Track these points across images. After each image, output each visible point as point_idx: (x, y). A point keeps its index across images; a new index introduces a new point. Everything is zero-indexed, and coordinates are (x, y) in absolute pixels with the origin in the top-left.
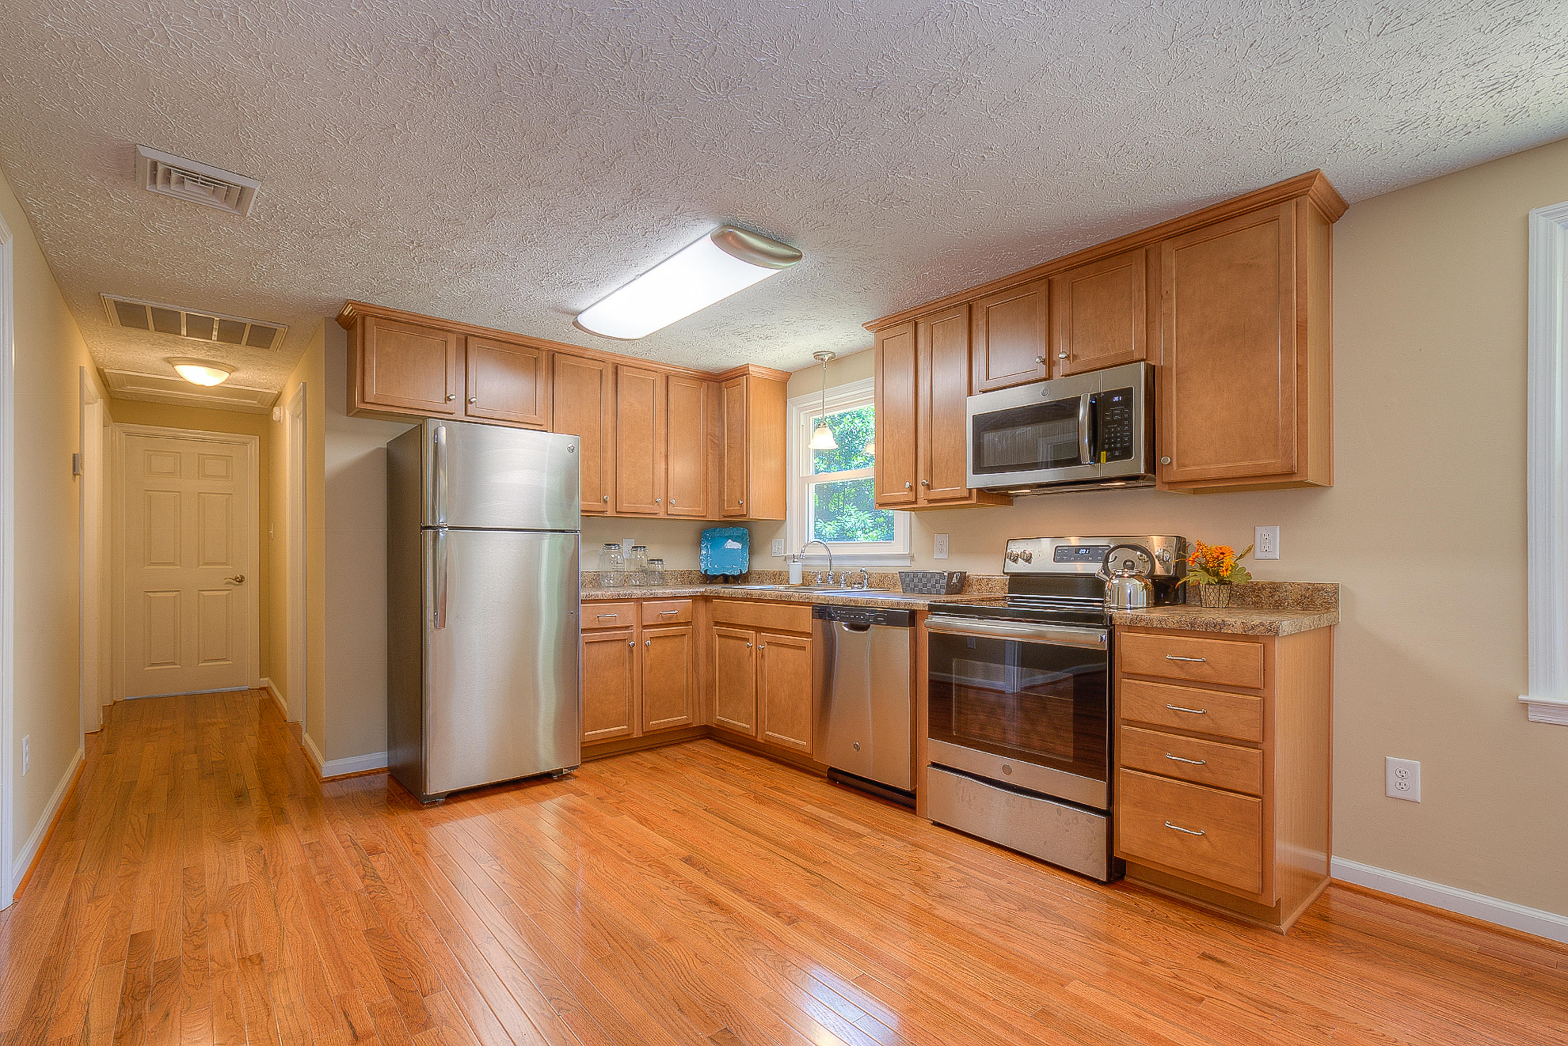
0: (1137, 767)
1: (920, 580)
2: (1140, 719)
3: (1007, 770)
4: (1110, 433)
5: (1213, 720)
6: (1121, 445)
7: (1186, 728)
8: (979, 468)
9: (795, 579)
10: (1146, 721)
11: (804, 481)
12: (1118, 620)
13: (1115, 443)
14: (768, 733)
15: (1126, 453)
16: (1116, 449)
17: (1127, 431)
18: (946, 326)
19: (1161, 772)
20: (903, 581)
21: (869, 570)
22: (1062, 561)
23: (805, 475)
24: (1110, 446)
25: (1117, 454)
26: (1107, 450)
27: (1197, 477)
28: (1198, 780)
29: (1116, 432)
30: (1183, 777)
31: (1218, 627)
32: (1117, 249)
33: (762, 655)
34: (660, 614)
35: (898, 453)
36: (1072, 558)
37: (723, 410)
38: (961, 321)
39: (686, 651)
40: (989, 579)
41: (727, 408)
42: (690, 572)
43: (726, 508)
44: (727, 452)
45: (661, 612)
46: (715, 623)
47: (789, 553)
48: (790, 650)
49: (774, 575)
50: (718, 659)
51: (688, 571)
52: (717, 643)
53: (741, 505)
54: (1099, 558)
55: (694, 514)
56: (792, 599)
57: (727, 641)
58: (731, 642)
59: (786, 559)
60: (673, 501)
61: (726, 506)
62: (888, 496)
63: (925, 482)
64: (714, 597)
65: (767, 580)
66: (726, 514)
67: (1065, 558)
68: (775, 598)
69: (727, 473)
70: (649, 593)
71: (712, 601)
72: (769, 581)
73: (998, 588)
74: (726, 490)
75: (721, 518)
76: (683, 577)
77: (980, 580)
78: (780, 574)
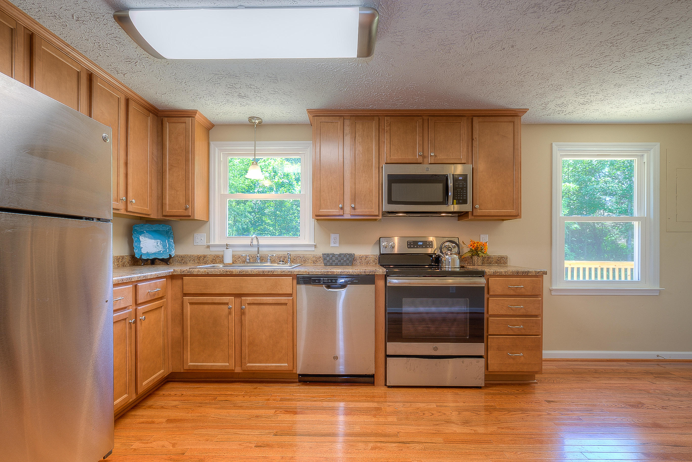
0: (497, 334)
1: (337, 259)
2: (497, 314)
3: (436, 349)
4: (458, 192)
5: (525, 309)
6: (463, 198)
7: (515, 314)
8: (390, 201)
9: (228, 259)
10: (500, 314)
11: (223, 197)
12: (488, 273)
13: (460, 197)
14: (248, 364)
15: (465, 202)
16: (460, 199)
17: (465, 192)
18: (364, 125)
19: (506, 334)
20: (325, 259)
21: (292, 253)
22: (410, 247)
23: (222, 193)
24: (458, 198)
25: (461, 201)
26: (456, 200)
27: (487, 214)
28: (520, 334)
29: (460, 192)
30: (514, 334)
31: (527, 273)
32: (451, 114)
33: (243, 313)
34: (149, 292)
35: (331, 188)
36: (416, 247)
37: (162, 138)
38: (374, 124)
39: (162, 319)
40: (367, 257)
41: (169, 137)
42: (123, 257)
43: (167, 210)
44: (169, 170)
45: (149, 291)
46: (185, 295)
47: (212, 243)
48: (271, 306)
49: (199, 258)
50: (189, 321)
51: (121, 256)
52: (189, 309)
53: (186, 209)
54: (428, 246)
55: (144, 212)
56: (274, 273)
57: (201, 306)
58: (206, 307)
59: (208, 247)
60: (133, 200)
61: (167, 208)
62: (324, 211)
63: (353, 206)
64: (185, 275)
65: (191, 261)
66: (168, 214)
67: (412, 246)
68: (257, 273)
69: (169, 185)
70: (142, 276)
71: (183, 279)
72: (193, 262)
73: (371, 261)
74: (167, 197)
75: (160, 217)
76: (118, 262)
77: (361, 258)
78: (205, 257)
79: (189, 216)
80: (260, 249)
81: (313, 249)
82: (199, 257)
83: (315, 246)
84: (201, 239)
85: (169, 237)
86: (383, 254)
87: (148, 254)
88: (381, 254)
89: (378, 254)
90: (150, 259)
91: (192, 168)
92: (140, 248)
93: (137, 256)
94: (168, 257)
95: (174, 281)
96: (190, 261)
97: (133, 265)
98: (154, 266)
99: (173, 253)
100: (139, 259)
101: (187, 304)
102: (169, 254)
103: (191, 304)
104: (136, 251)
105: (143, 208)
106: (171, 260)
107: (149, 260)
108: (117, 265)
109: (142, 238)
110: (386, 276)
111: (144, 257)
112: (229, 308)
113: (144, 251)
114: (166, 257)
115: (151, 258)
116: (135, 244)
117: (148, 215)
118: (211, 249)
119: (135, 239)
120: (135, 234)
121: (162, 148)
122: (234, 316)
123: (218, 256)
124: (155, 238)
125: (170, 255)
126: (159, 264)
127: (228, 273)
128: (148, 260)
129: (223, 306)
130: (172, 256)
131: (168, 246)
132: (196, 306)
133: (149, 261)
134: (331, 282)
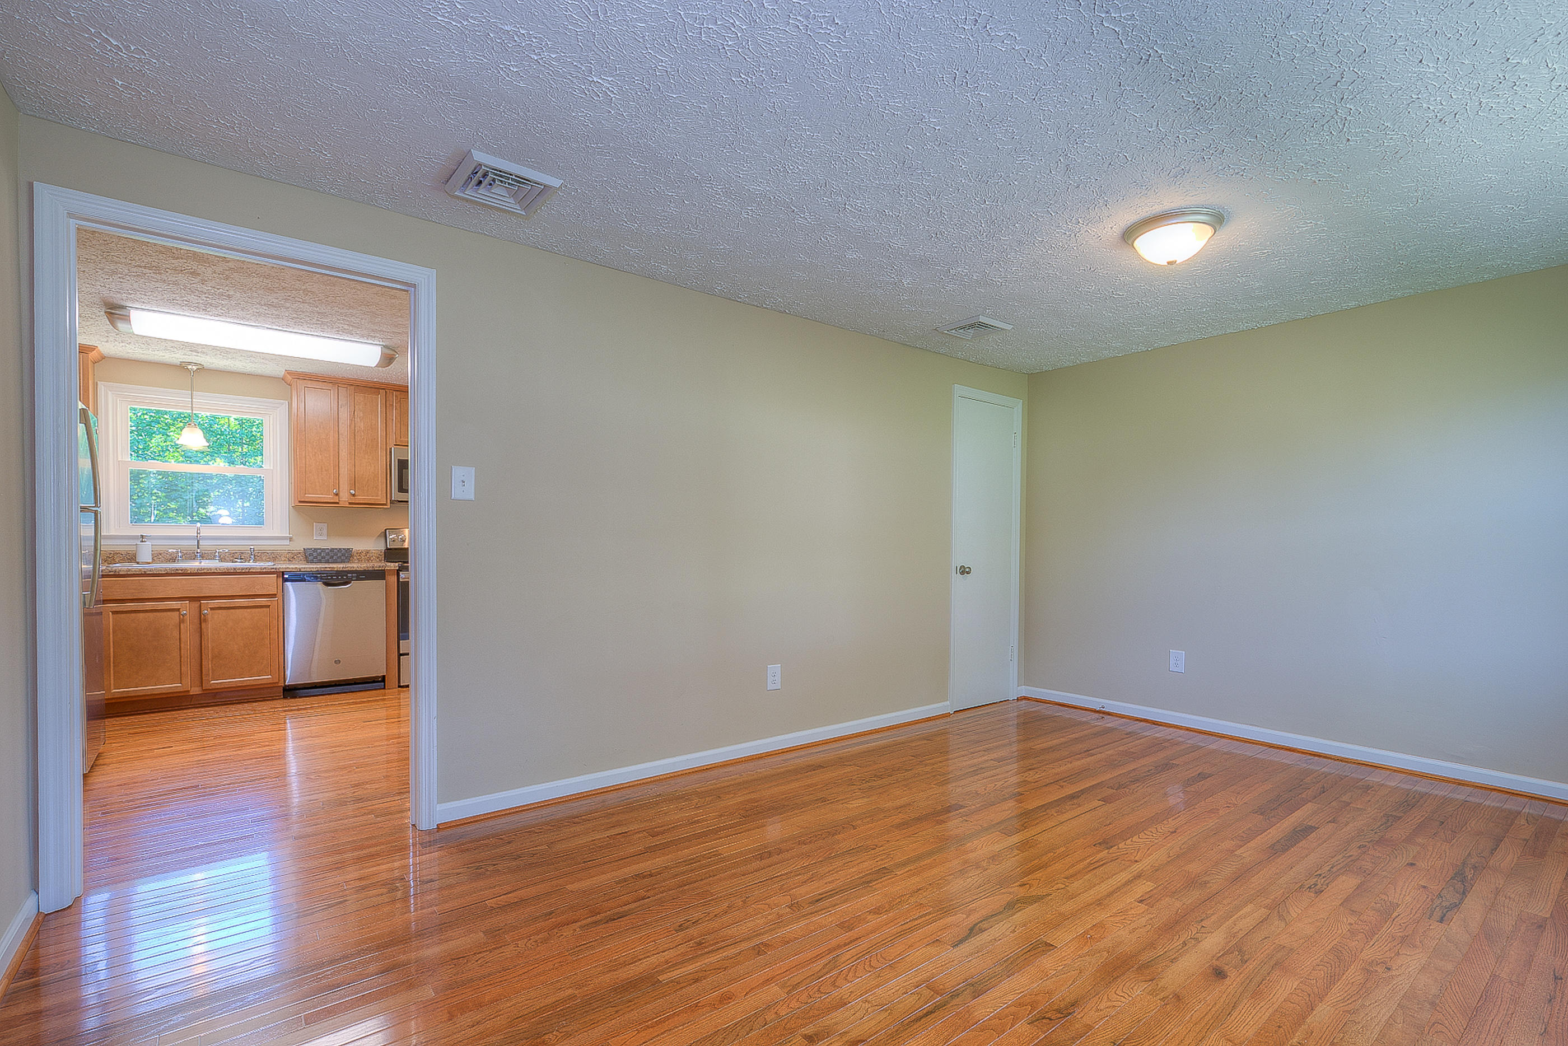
1: (328, 554)
9: (145, 557)
14: (212, 682)
18: (366, 398)
20: (308, 555)
33: (202, 619)
35: (322, 469)
38: (379, 399)
40: (368, 552)
46: (105, 601)
48: (245, 610)
50: (111, 636)
52: (111, 620)
57: (133, 615)
58: (141, 616)
62: (311, 496)
63: (353, 492)
73: (375, 558)
77: (360, 553)
80: (201, 543)
81: (287, 542)
83: (291, 539)
86: (390, 549)
88: (387, 549)
89: (384, 549)
101: (109, 614)
103: (114, 613)
110: (398, 572)
112: (182, 616)
122: (188, 625)
123: (125, 553)
129: (169, 613)
132: (123, 615)
134: (332, 578)
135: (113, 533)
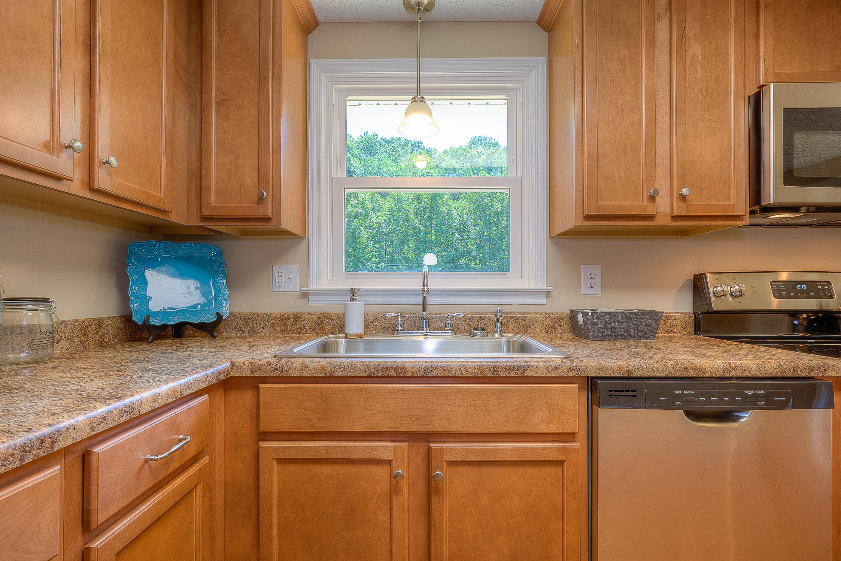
8: (789, 178)
20: (571, 322)
22: (780, 296)
23: (335, 176)
33: (431, 487)
34: (146, 461)
35: (625, 147)
36: (792, 294)
37: (202, 28)
39: (197, 523)
40: (668, 317)
41: (219, 24)
42: (99, 323)
43: (213, 204)
44: (218, 104)
45: (148, 457)
46: (264, 436)
47: (313, 286)
49: (283, 319)
50: (275, 512)
51: (96, 319)
52: (275, 477)
53: (261, 200)
54: (821, 294)
55: (151, 203)
56: (528, 373)
57: (312, 468)
58: (325, 470)
59: (305, 295)
60: (113, 160)
61: (213, 199)
62: (608, 205)
63: (684, 192)
64: (265, 380)
65: (266, 327)
66: (216, 214)
67: (784, 293)
68: (478, 372)
69: (217, 141)
70: (116, 413)
71: (257, 388)
72: (271, 330)
73: (678, 327)
74: (213, 172)
75: (195, 222)
76: (85, 334)
78: (297, 317)
79: (267, 219)
80: (430, 301)
81: (542, 299)
82: (286, 319)
83: (548, 294)
84: (289, 278)
85: (216, 274)
87: (164, 313)
89: (693, 311)
90: (172, 326)
91: (275, 102)
92: (146, 300)
93: (138, 319)
94: (215, 319)
95: (233, 396)
96: (263, 328)
97: (130, 341)
98: (179, 341)
99: (225, 311)
100: (141, 325)
101: (271, 462)
102: (217, 313)
103: (281, 461)
104: (135, 306)
105: (147, 190)
106: (221, 326)
107: (170, 328)
108: (82, 343)
109: (150, 275)
111: (155, 321)
112: (396, 477)
113: (154, 306)
114: (211, 318)
115: (172, 323)
116: (133, 290)
117: (164, 212)
118: (313, 300)
119: (133, 278)
120: (133, 264)
121: (201, 53)
122: (406, 499)
123: (326, 317)
124: (184, 276)
125: (219, 316)
126: (193, 336)
127: (392, 373)
128: (165, 327)
129: (373, 469)
130: (224, 318)
131: (213, 294)
132: (295, 468)
133: (170, 330)
135: (324, 286)
